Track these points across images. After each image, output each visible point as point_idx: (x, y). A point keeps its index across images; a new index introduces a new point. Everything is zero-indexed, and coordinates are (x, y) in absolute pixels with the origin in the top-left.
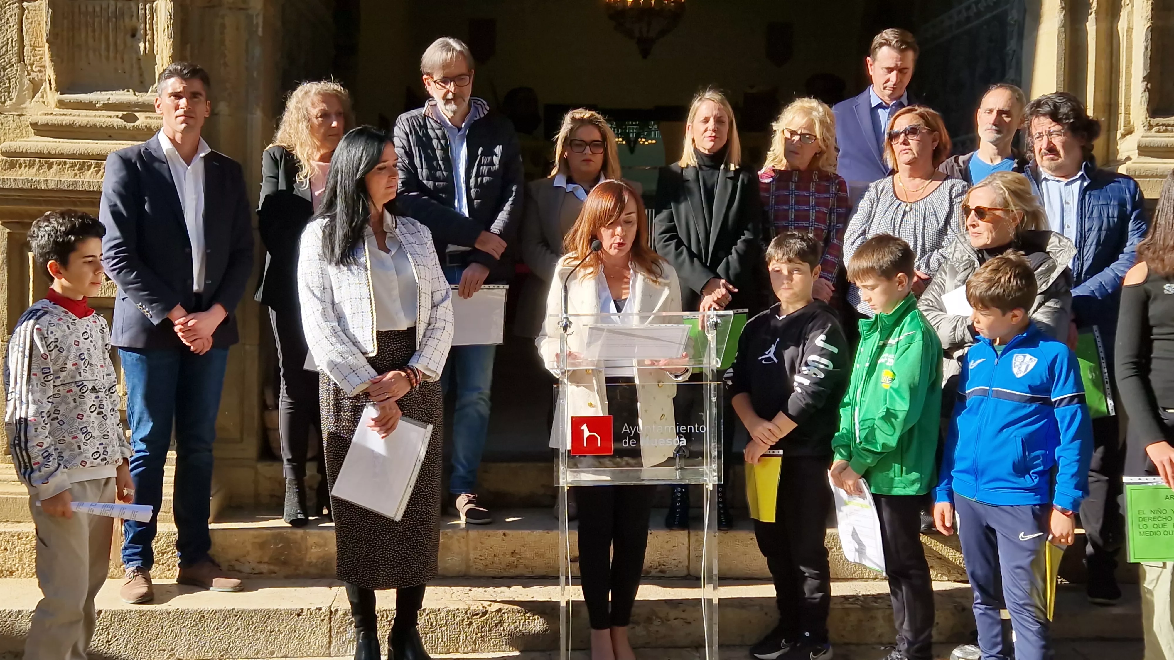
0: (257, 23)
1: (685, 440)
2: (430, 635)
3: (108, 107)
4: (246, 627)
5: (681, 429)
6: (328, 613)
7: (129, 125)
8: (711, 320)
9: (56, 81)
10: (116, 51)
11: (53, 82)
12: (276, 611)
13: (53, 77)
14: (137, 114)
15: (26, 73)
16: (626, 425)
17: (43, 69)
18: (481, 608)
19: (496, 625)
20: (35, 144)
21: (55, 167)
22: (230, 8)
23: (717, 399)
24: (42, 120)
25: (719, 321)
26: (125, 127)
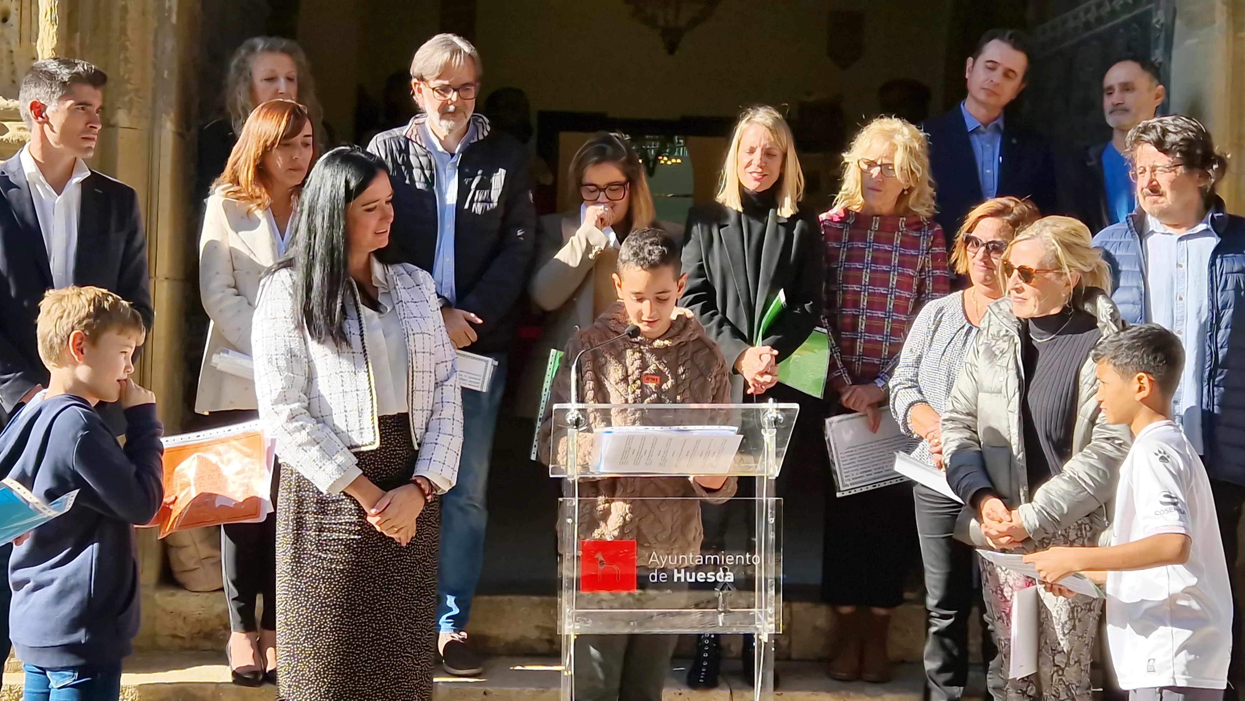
0: (170, 7)
1: (732, 574)
5: (727, 560)
8: (769, 416)
14: (7, 124)
16: (654, 553)
23: (776, 520)
25: (780, 417)
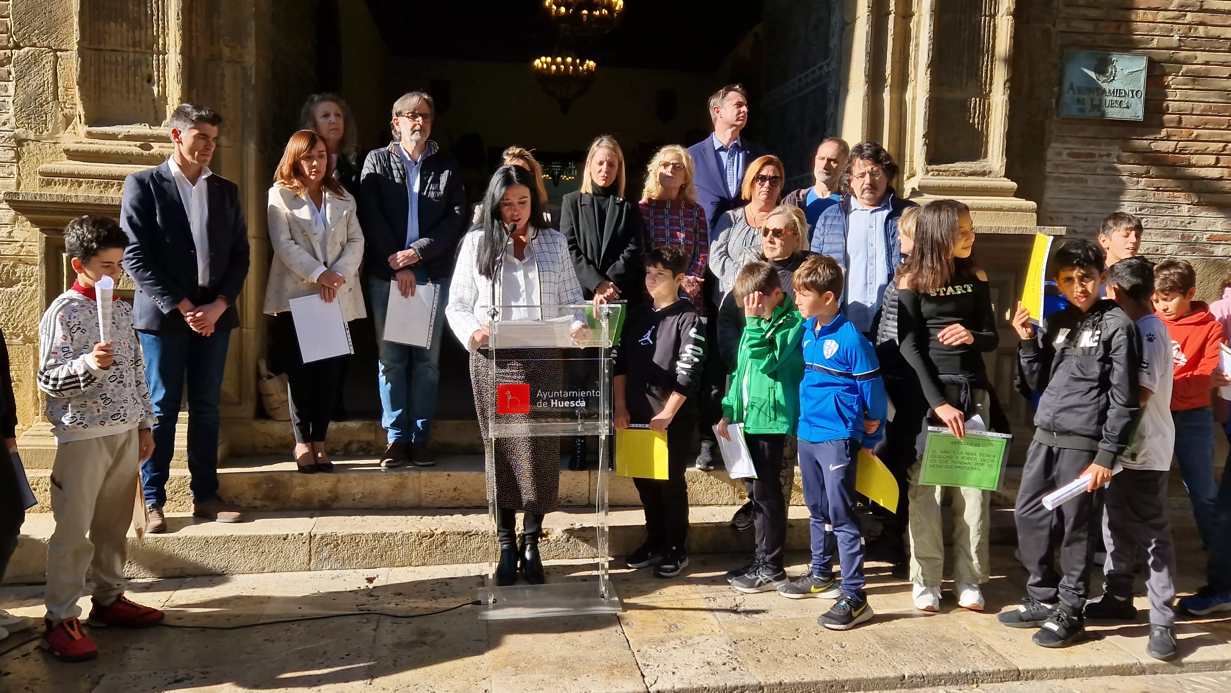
0: (251, 74)
2: (389, 552)
3: (128, 138)
4: (242, 549)
5: (582, 394)
6: (308, 537)
7: (146, 153)
8: (605, 312)
9: (85, 116)
10: (135, 94)
11: (82, 117)
12: (267, 536)
13: (82, 113)
14: (152, 144)
15: (60, 109)
16: (540, 391)
17: (74, 106)
18: (429, 531)
19: (441, 545)
20: (68, 166)
21: (84, 185)
22: (229, 62)
24: (73, 147)
25: (610, 312)
26: (142, 154)
